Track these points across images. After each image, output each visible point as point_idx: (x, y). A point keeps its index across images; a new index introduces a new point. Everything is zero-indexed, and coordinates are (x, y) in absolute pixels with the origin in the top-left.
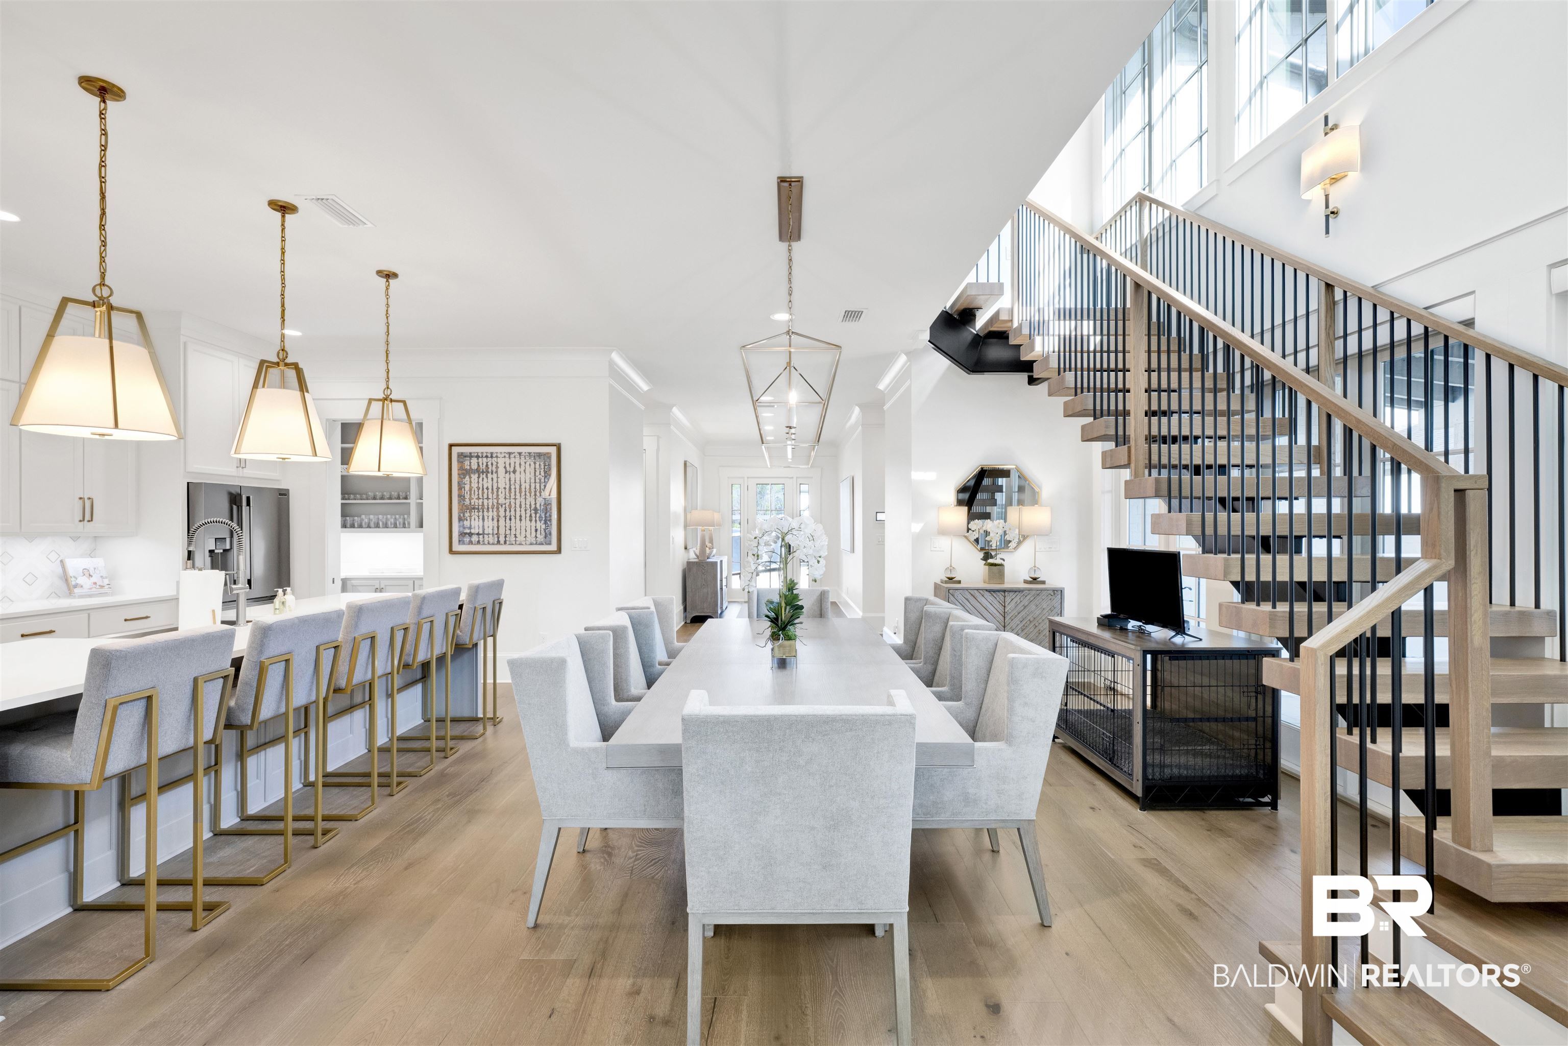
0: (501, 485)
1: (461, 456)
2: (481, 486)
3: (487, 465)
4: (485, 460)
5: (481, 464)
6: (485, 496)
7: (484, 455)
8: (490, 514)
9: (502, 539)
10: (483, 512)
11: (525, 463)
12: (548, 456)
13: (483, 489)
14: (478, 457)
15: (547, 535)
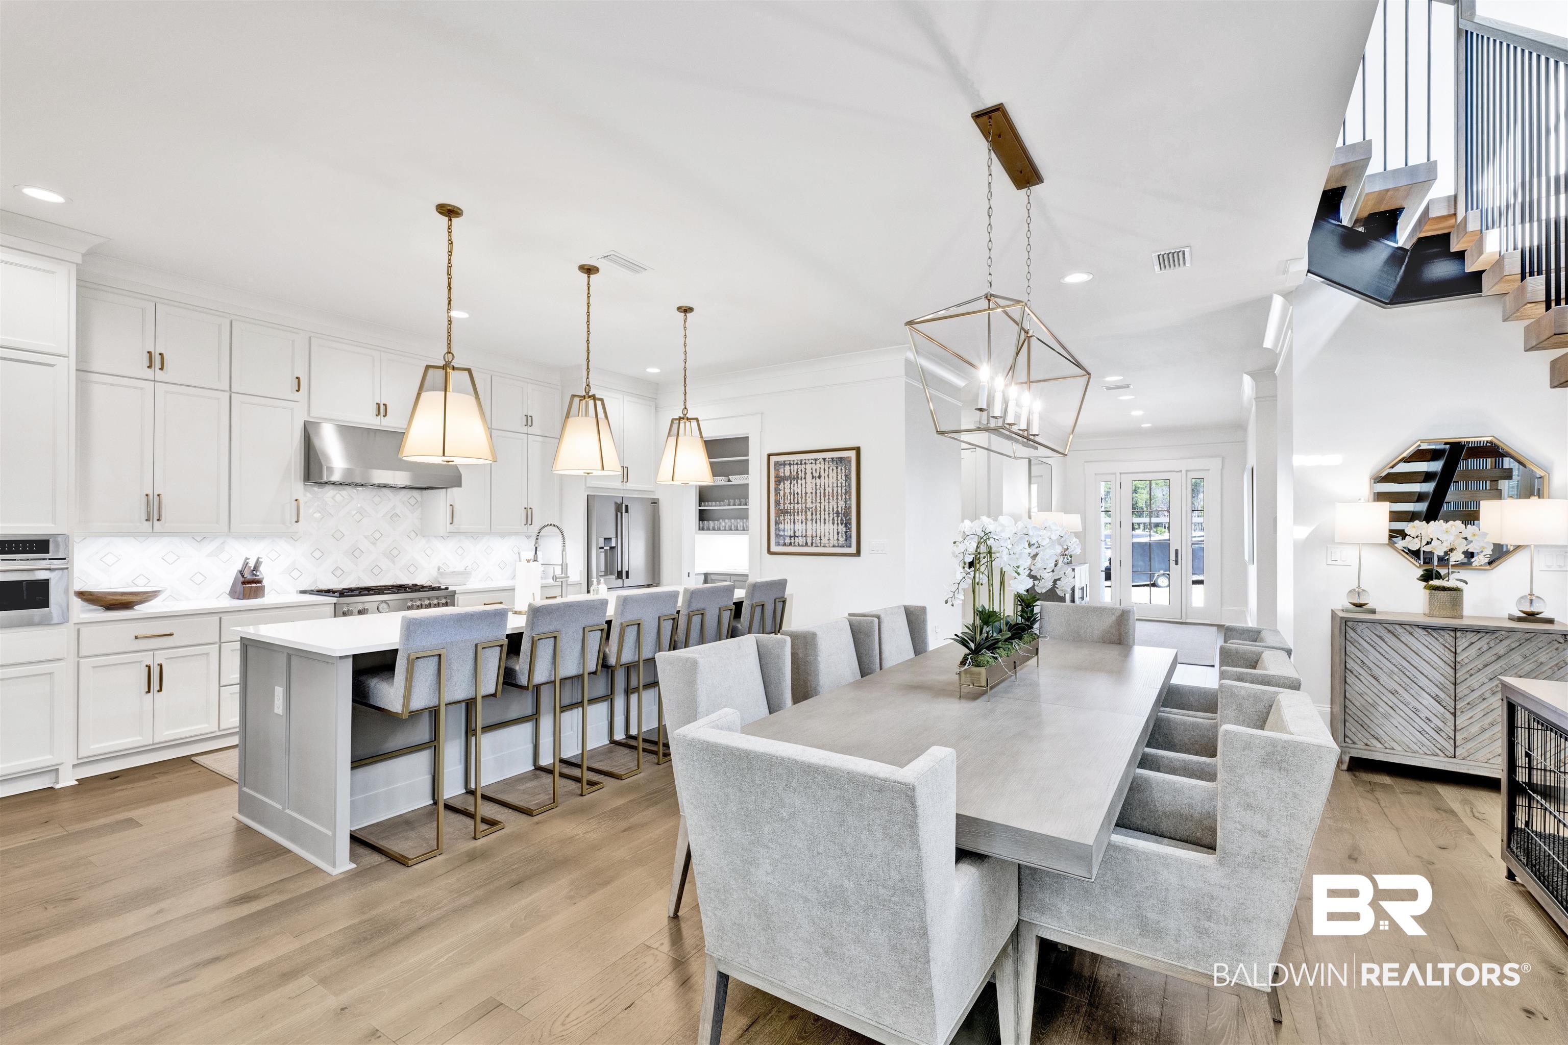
0: (809, 491)
1: (777, 464)
2: (792, 492)
3: (797, 472)
4: (796, 466)
5: (792, 471)
6: (796, 501)
7: (795, 462)
8: (800, 517)
9: (809, 541)
10: (794, 515)
11: (829, 468)
12: (848, 460)
13: (794, 495)
14: (790, 464)
15: (848, 538)
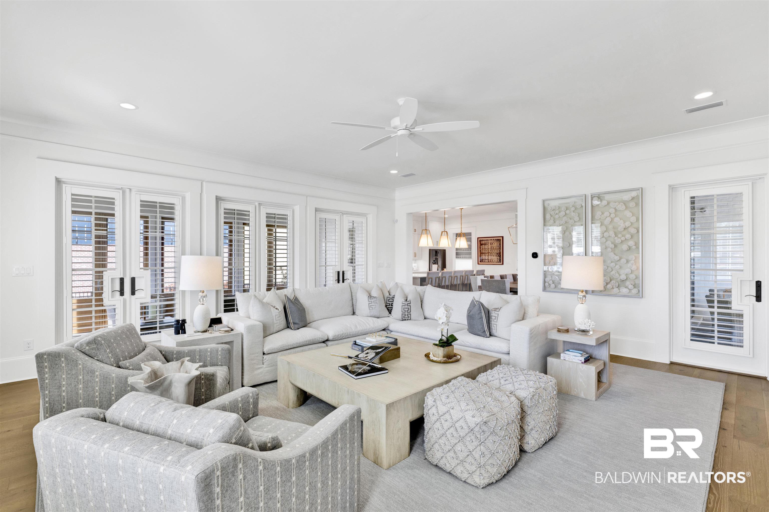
0: (489, 248)
1: (480, 240)
3: (486, 243)
9: (489, 261)
10: (485, 254)
11: (495, 242)
12: (500, 240)
13: (485, 249)
14: (484, 241)
15: (500, 260)
